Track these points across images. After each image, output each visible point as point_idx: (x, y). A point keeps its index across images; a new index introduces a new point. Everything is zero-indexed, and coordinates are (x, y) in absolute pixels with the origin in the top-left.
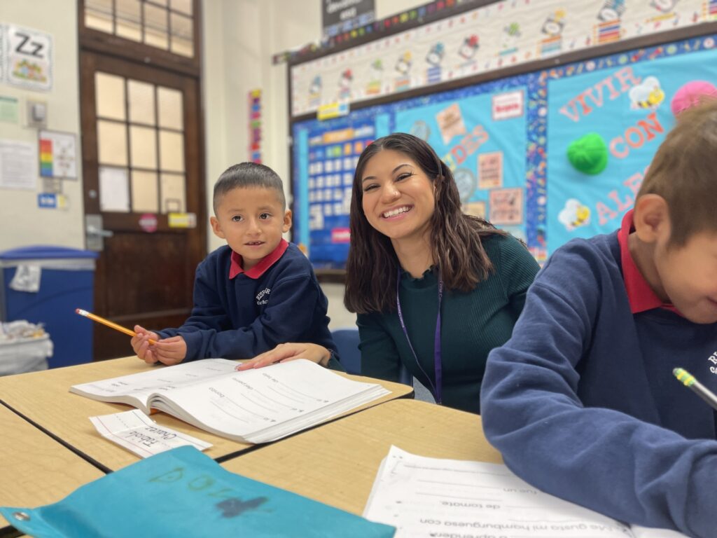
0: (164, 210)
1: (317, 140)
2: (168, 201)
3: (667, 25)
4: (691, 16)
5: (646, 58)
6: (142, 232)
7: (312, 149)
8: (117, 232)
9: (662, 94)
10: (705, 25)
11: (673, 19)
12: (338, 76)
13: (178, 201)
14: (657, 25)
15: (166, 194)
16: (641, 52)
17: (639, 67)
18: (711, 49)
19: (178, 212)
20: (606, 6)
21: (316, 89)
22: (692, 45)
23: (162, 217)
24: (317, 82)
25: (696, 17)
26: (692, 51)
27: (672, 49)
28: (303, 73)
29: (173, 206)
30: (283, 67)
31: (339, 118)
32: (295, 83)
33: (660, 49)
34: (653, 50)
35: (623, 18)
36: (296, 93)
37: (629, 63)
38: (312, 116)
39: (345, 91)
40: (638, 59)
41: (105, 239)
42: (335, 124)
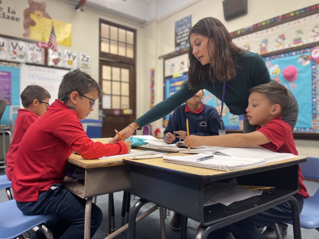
0: (122, 108)
1: (172, 85)
2: (124, 105)
3: (281, 48)
4: (288, 45)
5: (274, 58)
6: (114, 115)
7: (171, 88)
8: (107, 115)
9: (280, 70)
10: (292, 48)
11: (283, 46)
12: (179, 63)
13: (126, 105)
14: (278, 48)
15: (123, 103)
16: (273, 57)
17: (273, 61)
18: (294, 55)
19: (126, 109)
20: (262, 42)
21: (172, 67)
22: (289, 54)
23: (121, 111)
24: (173, 65)
25: (290, 45)
26: (289, 56)
27: (282, 55)
28: (169, 62)
29: (125, 107)
30: (162, 60)
31: (179, 77)
32: (166, 66)
33: (279, 56)
34: (276, 56)
35: (268, 45)
36: (166, 69)
37: (269, 60)
38: (171, 77)
39: (182, 68)
40: (272, 59)
41: (104, 118)
42: (178, 79)
